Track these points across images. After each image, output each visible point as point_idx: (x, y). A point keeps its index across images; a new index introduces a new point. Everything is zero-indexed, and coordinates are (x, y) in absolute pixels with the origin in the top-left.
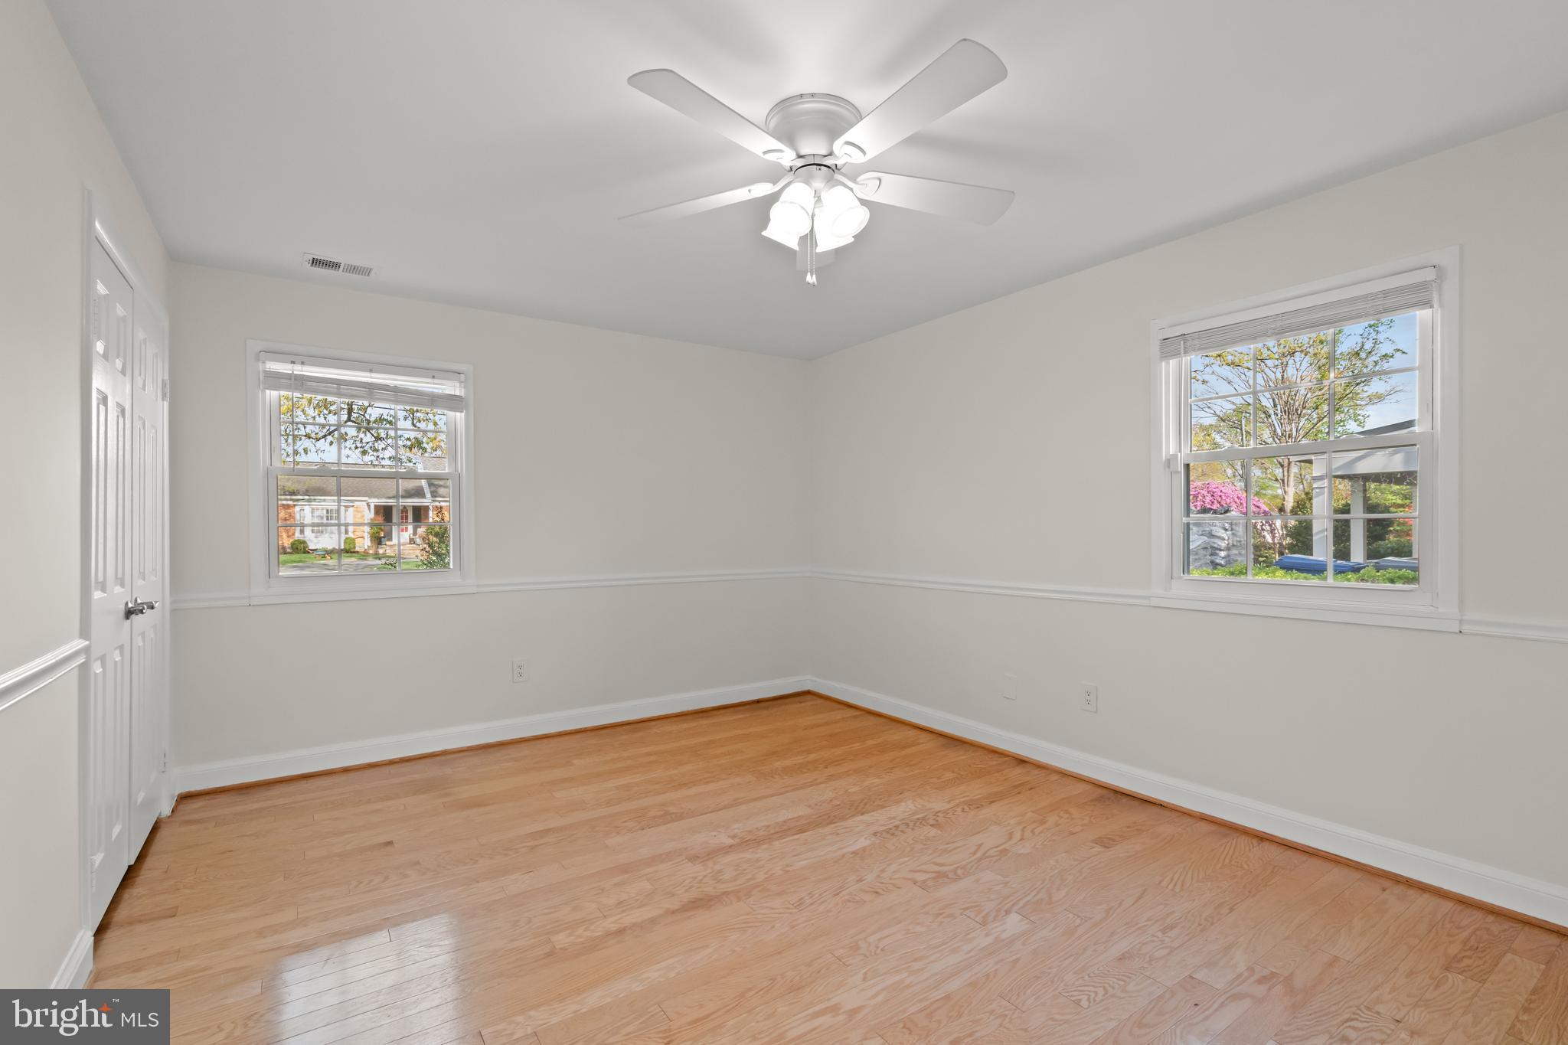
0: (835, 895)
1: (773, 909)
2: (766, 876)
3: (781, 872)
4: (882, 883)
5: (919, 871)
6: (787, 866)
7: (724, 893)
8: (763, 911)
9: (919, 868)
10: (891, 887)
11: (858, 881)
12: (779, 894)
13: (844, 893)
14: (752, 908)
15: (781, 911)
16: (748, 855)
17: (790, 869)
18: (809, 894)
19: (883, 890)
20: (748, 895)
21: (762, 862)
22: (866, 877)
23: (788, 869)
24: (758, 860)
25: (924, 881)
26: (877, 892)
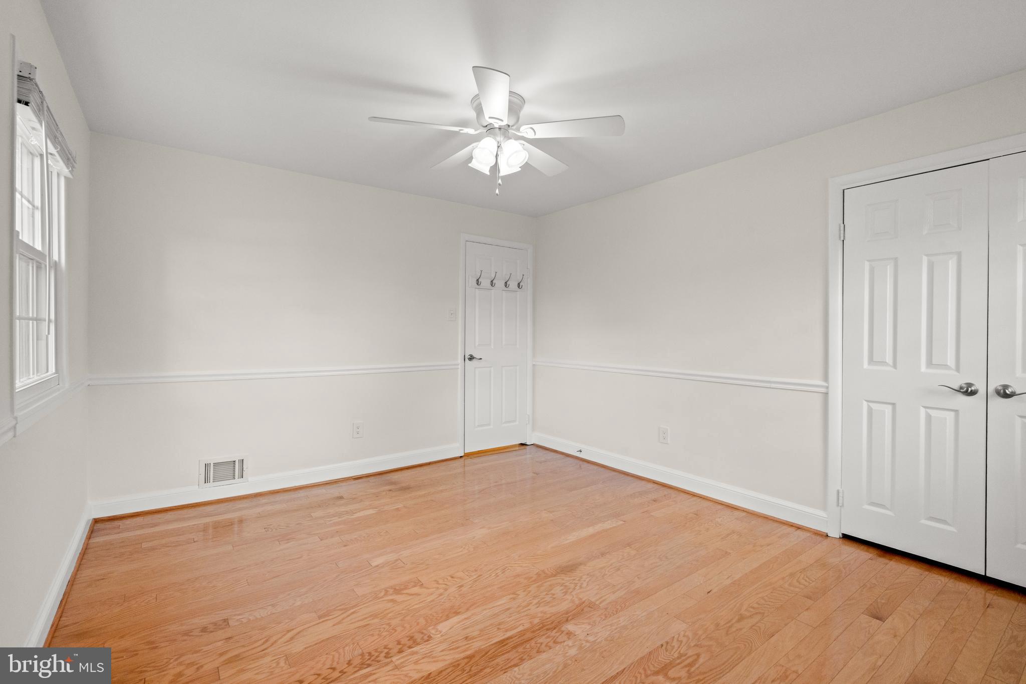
0: (481, 575)
1: (521, 566)
2: (529, 589)
3: (518, 593)
4: (446, 584)
5: (412, 595)
6: (514, 599)
7: (555, 576)
8: (527, 565)
9: (411, 597)
10: (441, 581)
11: (463, 586)
12: (518, 576)
13: (475, 577)
14: (534, 566)
15: (516, 565)
16: (550, 610)
17: (512, 596)
18: (498, 576)
19: (447, 579)
20: (538, 574)
21: (535, 601)
22: (455, 589)
23: (514, 596)
24: (539, 604)
25: (415, 586)
26: (452, 577)
